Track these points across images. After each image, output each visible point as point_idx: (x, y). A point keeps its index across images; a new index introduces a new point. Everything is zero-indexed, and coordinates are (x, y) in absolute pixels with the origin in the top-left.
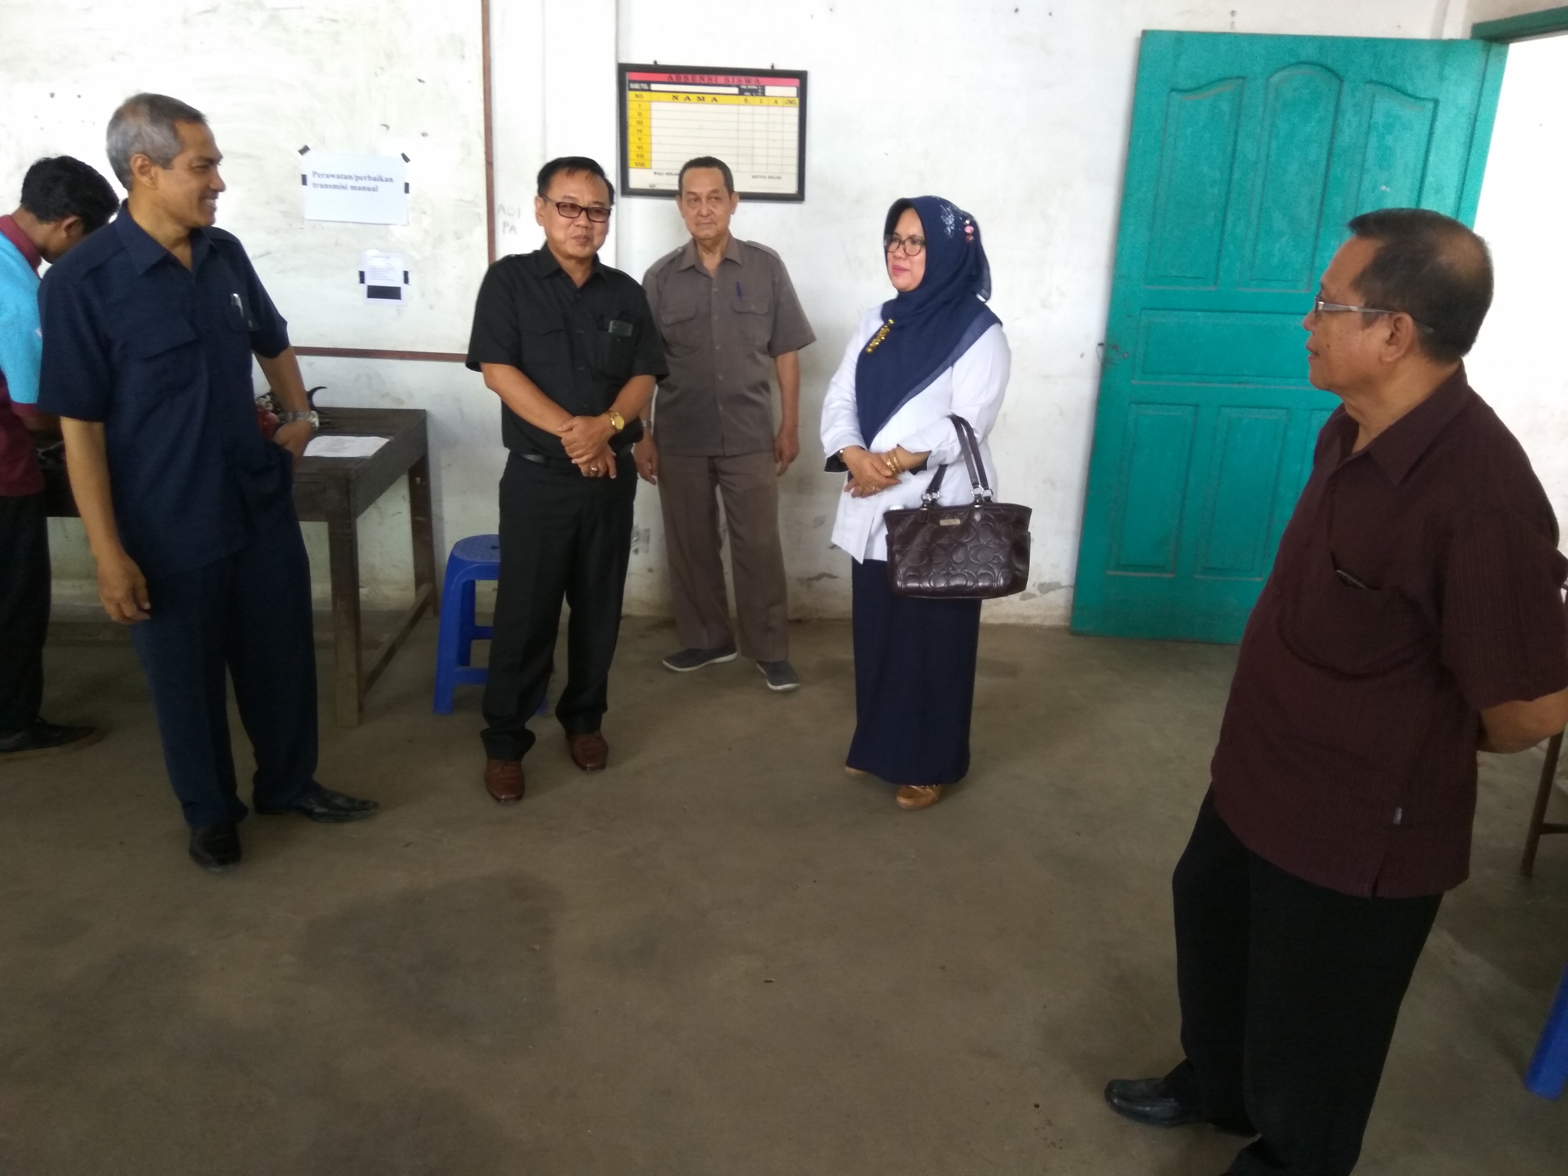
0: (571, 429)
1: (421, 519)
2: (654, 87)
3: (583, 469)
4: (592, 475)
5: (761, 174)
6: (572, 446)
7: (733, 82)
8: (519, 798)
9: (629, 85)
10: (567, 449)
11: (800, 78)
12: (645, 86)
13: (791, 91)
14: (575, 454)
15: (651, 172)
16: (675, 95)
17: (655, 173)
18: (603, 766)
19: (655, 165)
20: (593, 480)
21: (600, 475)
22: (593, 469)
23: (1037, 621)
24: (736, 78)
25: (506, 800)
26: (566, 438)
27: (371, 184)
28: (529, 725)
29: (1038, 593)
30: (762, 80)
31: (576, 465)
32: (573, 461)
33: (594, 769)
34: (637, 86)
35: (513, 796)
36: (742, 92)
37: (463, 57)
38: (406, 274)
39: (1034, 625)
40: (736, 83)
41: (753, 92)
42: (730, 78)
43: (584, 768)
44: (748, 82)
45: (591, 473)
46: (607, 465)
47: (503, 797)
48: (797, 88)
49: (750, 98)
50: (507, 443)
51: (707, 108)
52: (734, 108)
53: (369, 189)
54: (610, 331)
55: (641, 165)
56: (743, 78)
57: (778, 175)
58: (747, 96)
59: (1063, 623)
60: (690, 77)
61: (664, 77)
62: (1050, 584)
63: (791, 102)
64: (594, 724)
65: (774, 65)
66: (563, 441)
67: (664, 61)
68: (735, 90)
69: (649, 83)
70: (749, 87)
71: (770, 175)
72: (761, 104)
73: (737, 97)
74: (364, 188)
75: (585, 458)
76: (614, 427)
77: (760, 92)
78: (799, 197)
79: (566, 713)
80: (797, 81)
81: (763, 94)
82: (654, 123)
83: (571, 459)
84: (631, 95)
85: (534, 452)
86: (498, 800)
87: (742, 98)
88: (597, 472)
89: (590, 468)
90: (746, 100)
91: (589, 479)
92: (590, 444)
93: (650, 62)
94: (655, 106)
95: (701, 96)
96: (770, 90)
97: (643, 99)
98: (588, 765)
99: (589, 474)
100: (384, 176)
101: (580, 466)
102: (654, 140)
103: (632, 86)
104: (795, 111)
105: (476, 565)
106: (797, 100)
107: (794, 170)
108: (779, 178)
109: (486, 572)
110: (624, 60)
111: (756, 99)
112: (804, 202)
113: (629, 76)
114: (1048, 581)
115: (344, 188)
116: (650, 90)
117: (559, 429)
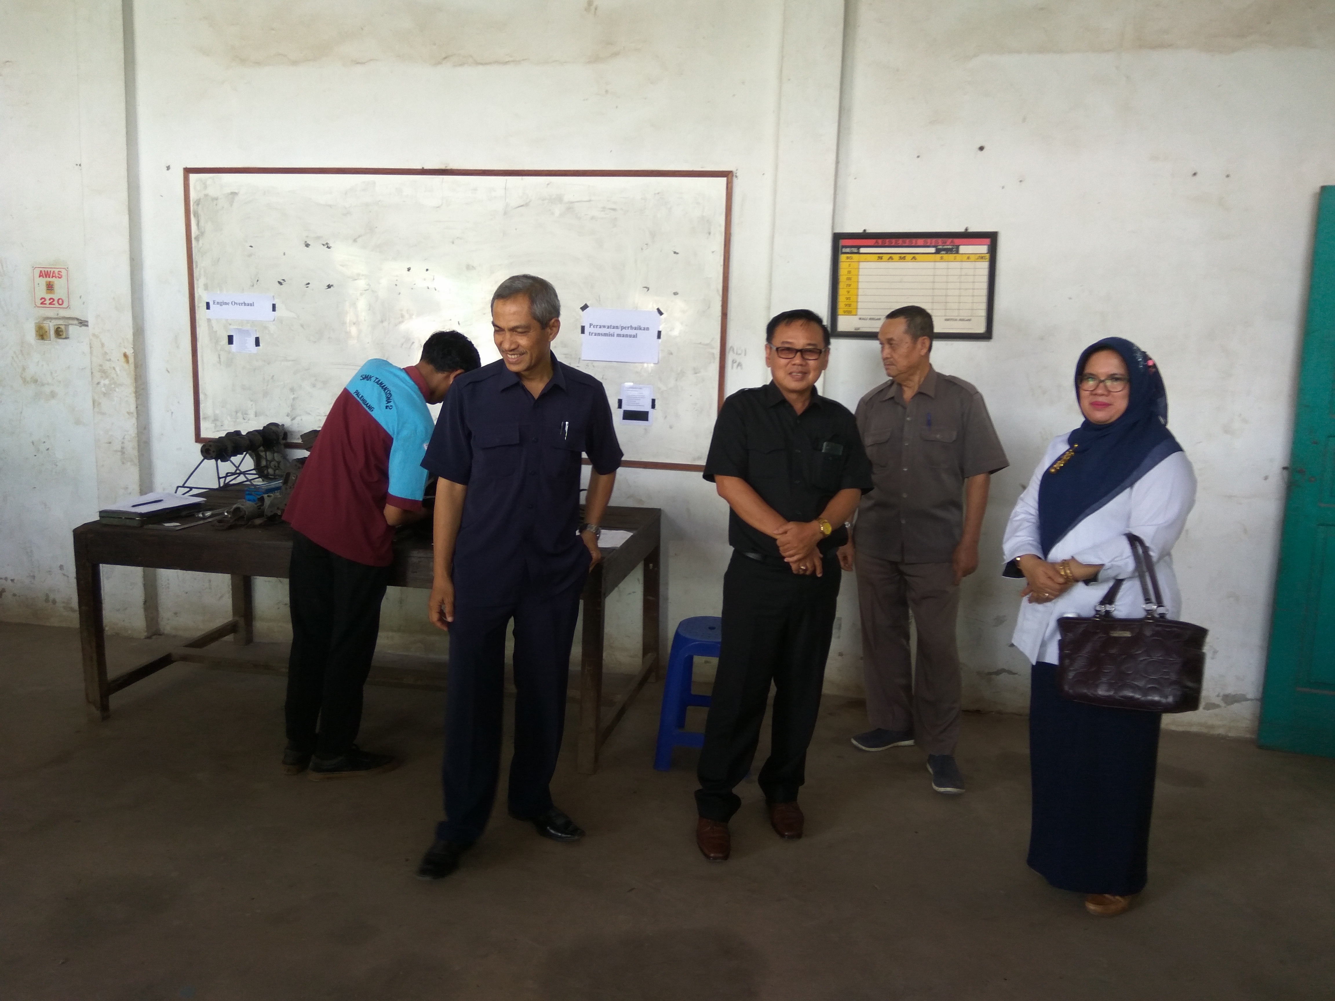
0: (785, 532)
1: (651, 598)
2: (862, 250)
3: (794, 567)
4: (801, 572)
5: (952, 318)
6: (786, 547)
7: (931, 244)
8: (726, 857)
9: (842, 250)
10: (781, 549)
11: (991, 238)
12: (855, 250)
13: (983, 249)
14: (787, 554)
15: (856, 318)
16: (880, 256)
17: (860, 319)
18: (799, 836)
19: (860, 312)
20: (801, 577)
21: (808, 573)
22: (802, 567)
23: (1221, 731)
24: (934, 240)
25: (715, 858)
26: (781, 539)
27: (633, 332)
28: (736, 790)
29: (1223, 704)
30: (957, 241)
31: (788, 563)
32: (786, 560)
33: (791, 837)
34: (848, 250)
35: (721, 855)
36: (938, 252)
37: (710, 233)
38: (653, 401)
39: (1219, 735)
40: (933, 244)
41: (948, 251)
42: (929, 240)
43: (782, 836)
44: (944, 244)
45: (801, 570)
46: (815, 565)
47: (712, 855)
48: (988, 245)
49: (946, 256)
50: (732, 542)
51: (908, 265)
52: (931, 265)
53: (630, 336)
54: (823, 451)
55: (848, 313)
56: (940, 240)
57: (969, 318)
58: (943, 254)
59: (1248, 736)
60: (894, 241)
61: (872, 242)
62: (1234, 696)
63: (982, 258)
64: (792, 796)
65: (969, 228)
66: (778, 543)
67: (872, 229)
68: (933, 250)
69: (859, 247)
70: (945, 247)
71: (961, 318)
72: (955, 260)
73: (934, 255)
74: (627, 336)
75: (795, 558)
76: (822, 533)
77: (954, 250)
78: (987, 335)
79: (766, 782)
80: (988, 241)
81: (957, 252)
82: (861, 279)
83: (784, 558)
84: (843, 257)
85: (754, 551)
86: (707, 857)
87: (938, 256)
88: (805, 570)
89: (799, 567)
90: (942, 258)
91: (798, 576)
92: (801, 546)
93: (860, 231)
94: (862, 265)
95: (903, 255)
96: (963, 249)
97: (852, 260)
98: (786, 833)
99: (799, 572)
100: (642, 326)
101: (791, 564)
102: (861, 292)
103: (844, 250)
104: (985, 265)
105: (697, 643)
106: (988, 256)
107: (983, 313)
108: (969, 320)
109: (705, 650)
110: (838, 230)
111: (951, 256)
112: (992, 340)
113: (842, 242)
114: (1233, 693)
115: (613, 335)
116: (858, 253)
117: (776, 532)
